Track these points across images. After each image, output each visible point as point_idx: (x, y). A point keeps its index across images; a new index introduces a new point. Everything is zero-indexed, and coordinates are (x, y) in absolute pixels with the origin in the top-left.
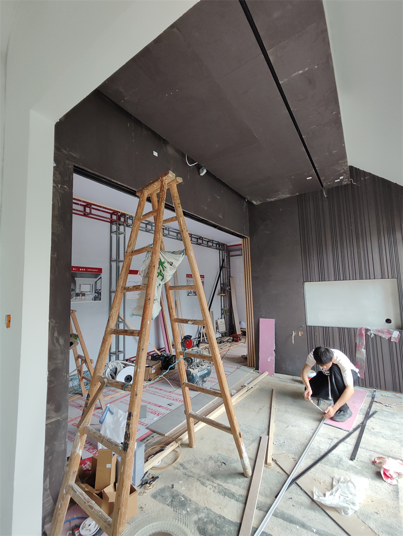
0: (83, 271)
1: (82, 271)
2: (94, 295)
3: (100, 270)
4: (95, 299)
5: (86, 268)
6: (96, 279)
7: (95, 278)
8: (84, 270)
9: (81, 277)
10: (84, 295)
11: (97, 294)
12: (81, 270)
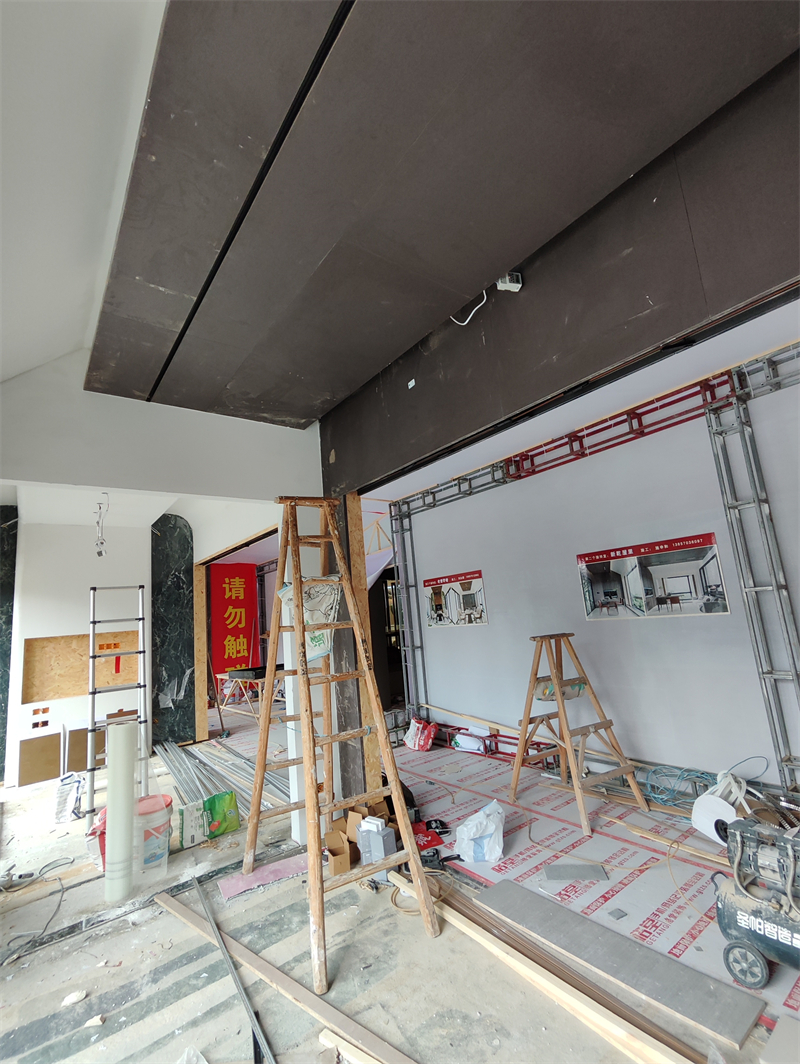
0: (664, 550)
1: (660, 550)
2: (703, 599)
3: (708, 539)
4: (708, 608)
5: (669, 542)
6: (701, 563)
7: (697, 559)
8: (666, 546)
9: (661, 563)
10: (675, 600)
11: (711, 597)
12: (657, 548)
